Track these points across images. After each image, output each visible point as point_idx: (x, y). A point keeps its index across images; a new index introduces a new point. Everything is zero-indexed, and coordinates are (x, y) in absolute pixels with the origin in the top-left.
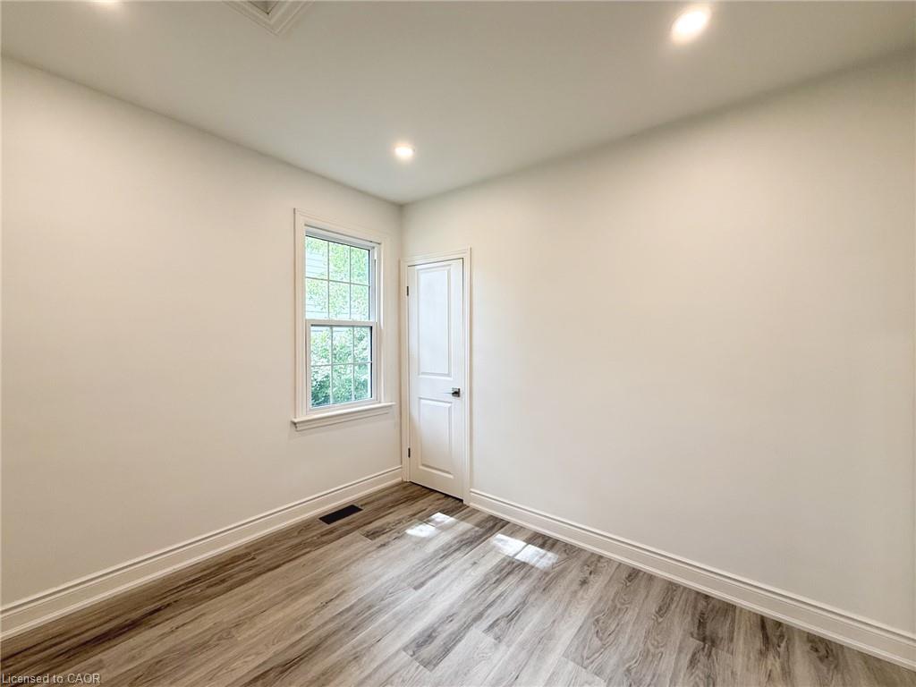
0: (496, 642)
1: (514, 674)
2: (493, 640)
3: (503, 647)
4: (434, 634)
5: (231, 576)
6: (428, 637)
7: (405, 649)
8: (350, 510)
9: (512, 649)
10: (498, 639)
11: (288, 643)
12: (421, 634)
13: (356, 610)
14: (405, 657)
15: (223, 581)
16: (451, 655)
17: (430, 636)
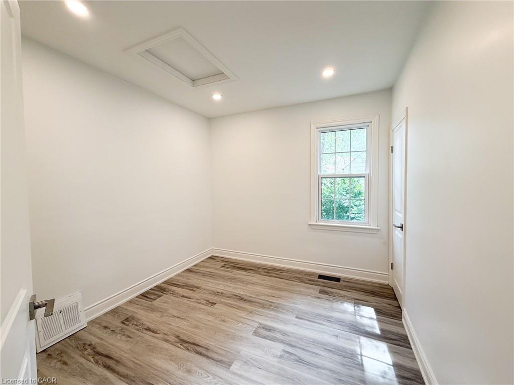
0: (279, 356)
1: (261, 367)
2: (279, 355)
3: (276, 360)
4: (272, 331)
5: (271, 273)
6: (269, 329)
7: (260, 324)
8: (337, 280)
9: (277, 364)
10: (281, 357)
11: (251, 295)
12: (269, 327)
13: (273, 304)
14: (256, 325)
15: (268, 273)
16: (263, 339)
17: (270, 330)
